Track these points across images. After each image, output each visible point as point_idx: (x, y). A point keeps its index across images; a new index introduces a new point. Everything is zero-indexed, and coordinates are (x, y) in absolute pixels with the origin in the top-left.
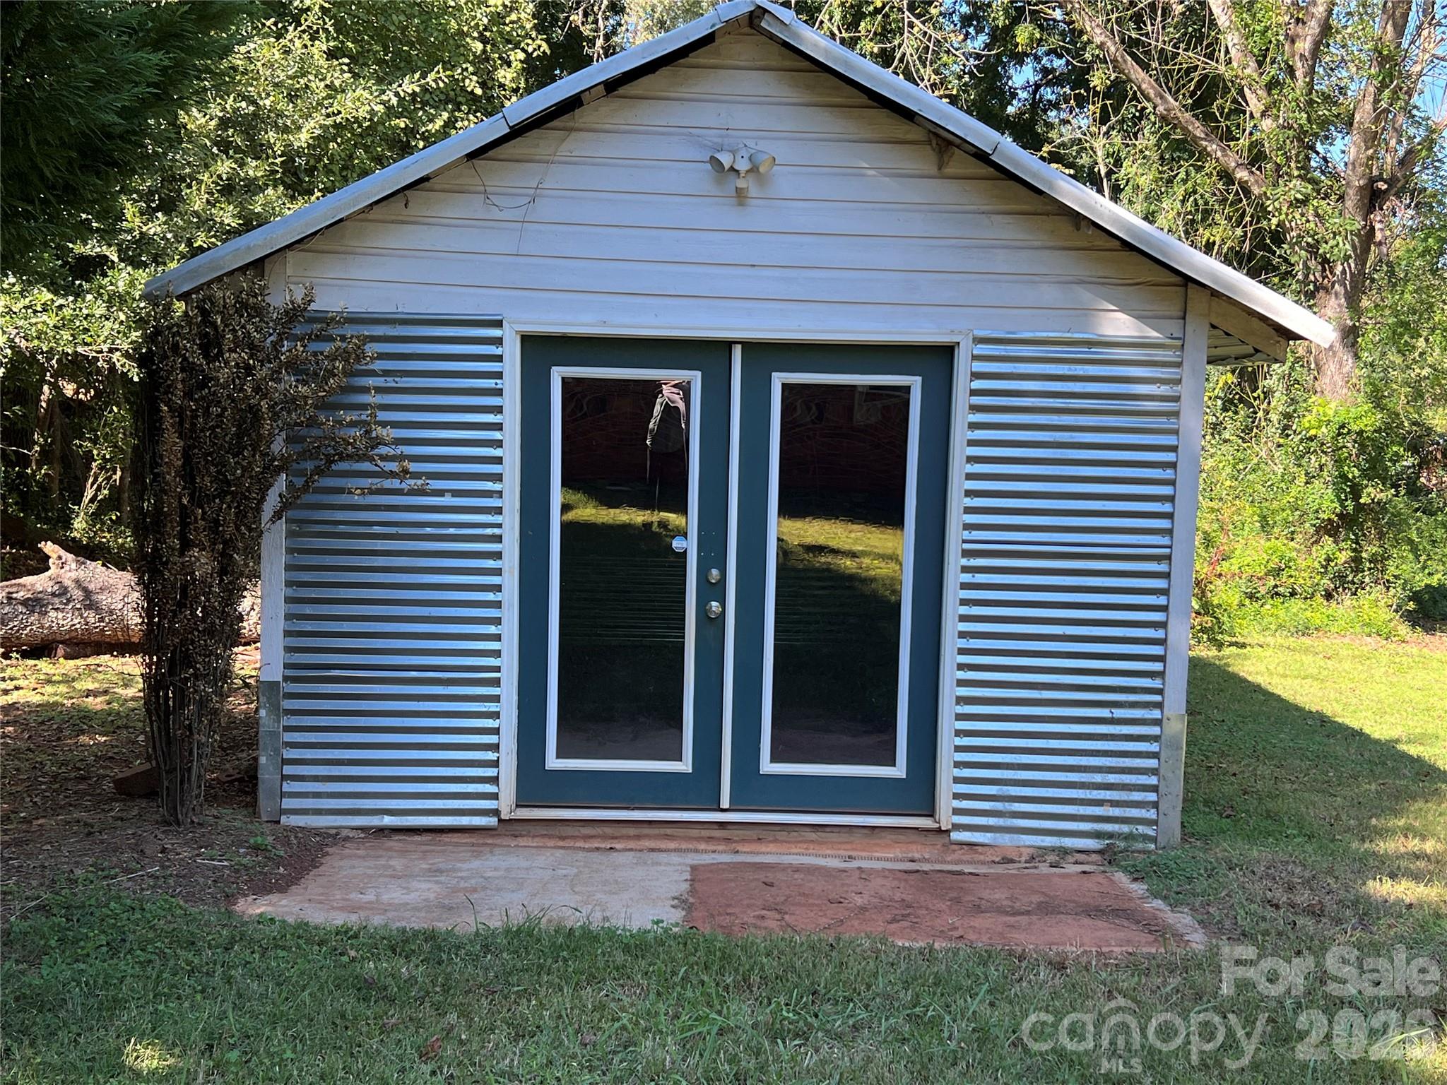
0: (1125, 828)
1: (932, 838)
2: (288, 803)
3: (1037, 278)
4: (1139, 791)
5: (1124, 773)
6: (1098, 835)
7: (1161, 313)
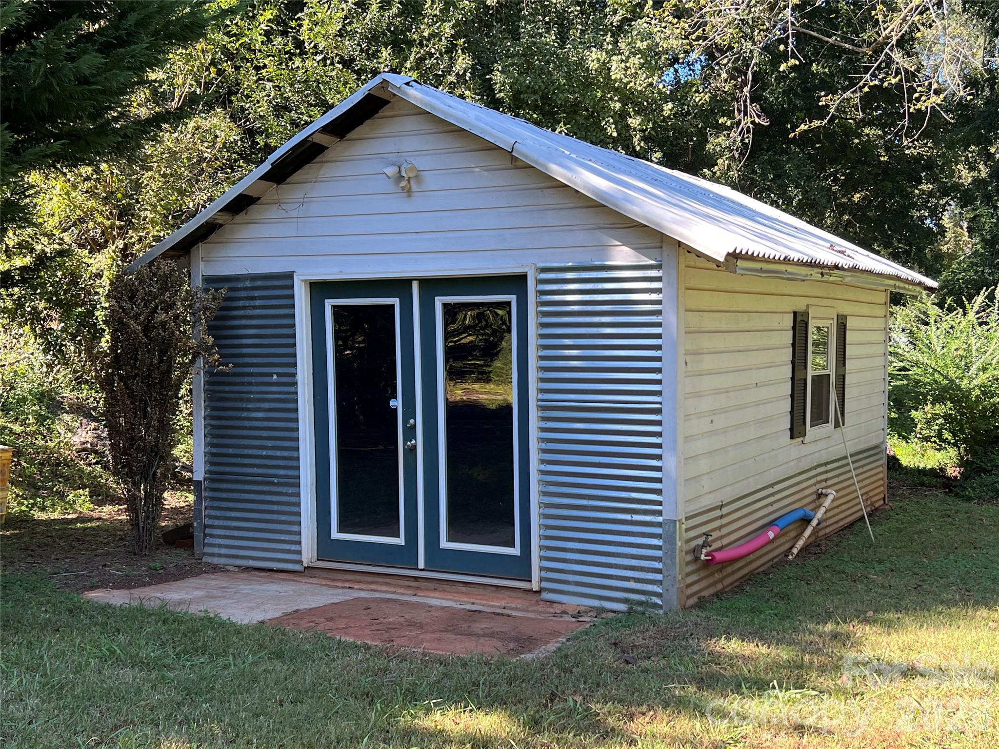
0: (643, 598)
1: (530, 596)
2: (207, 550)
3: (574, 228)
4: (652, 572)
5: (642, 559)
6: (625, 601)
7: (649, 245)
